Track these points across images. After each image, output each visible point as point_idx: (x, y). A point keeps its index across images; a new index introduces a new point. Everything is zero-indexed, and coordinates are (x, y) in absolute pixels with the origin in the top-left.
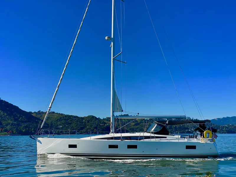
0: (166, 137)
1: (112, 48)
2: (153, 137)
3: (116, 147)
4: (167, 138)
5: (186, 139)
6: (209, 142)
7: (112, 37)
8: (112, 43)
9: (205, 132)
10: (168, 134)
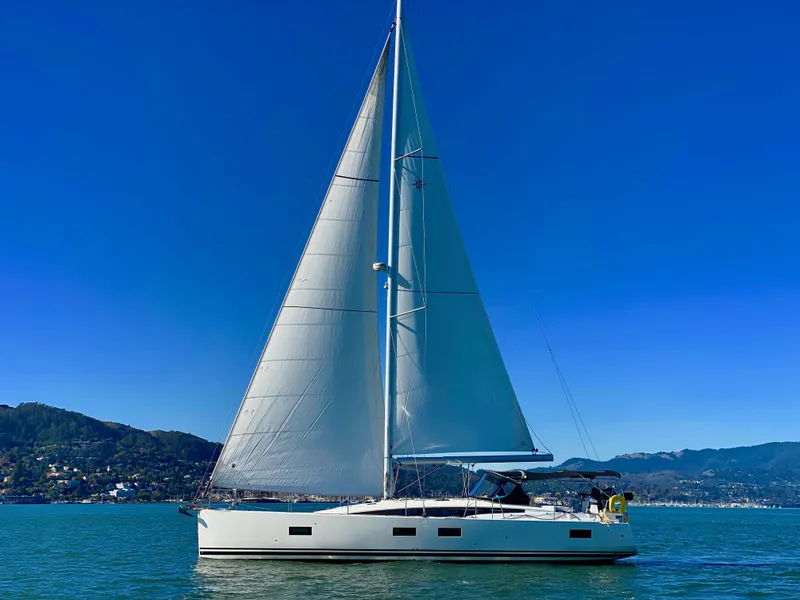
0: (523, 511)
1: (389, 291)
2: (497, 511)
3: (411, 532)
4: (526, 513)
5: (568, 515)
6: (617, 522)
7: (390, 264)
8: (389, 279)
9: (611, 500)
10: (527, 504)
